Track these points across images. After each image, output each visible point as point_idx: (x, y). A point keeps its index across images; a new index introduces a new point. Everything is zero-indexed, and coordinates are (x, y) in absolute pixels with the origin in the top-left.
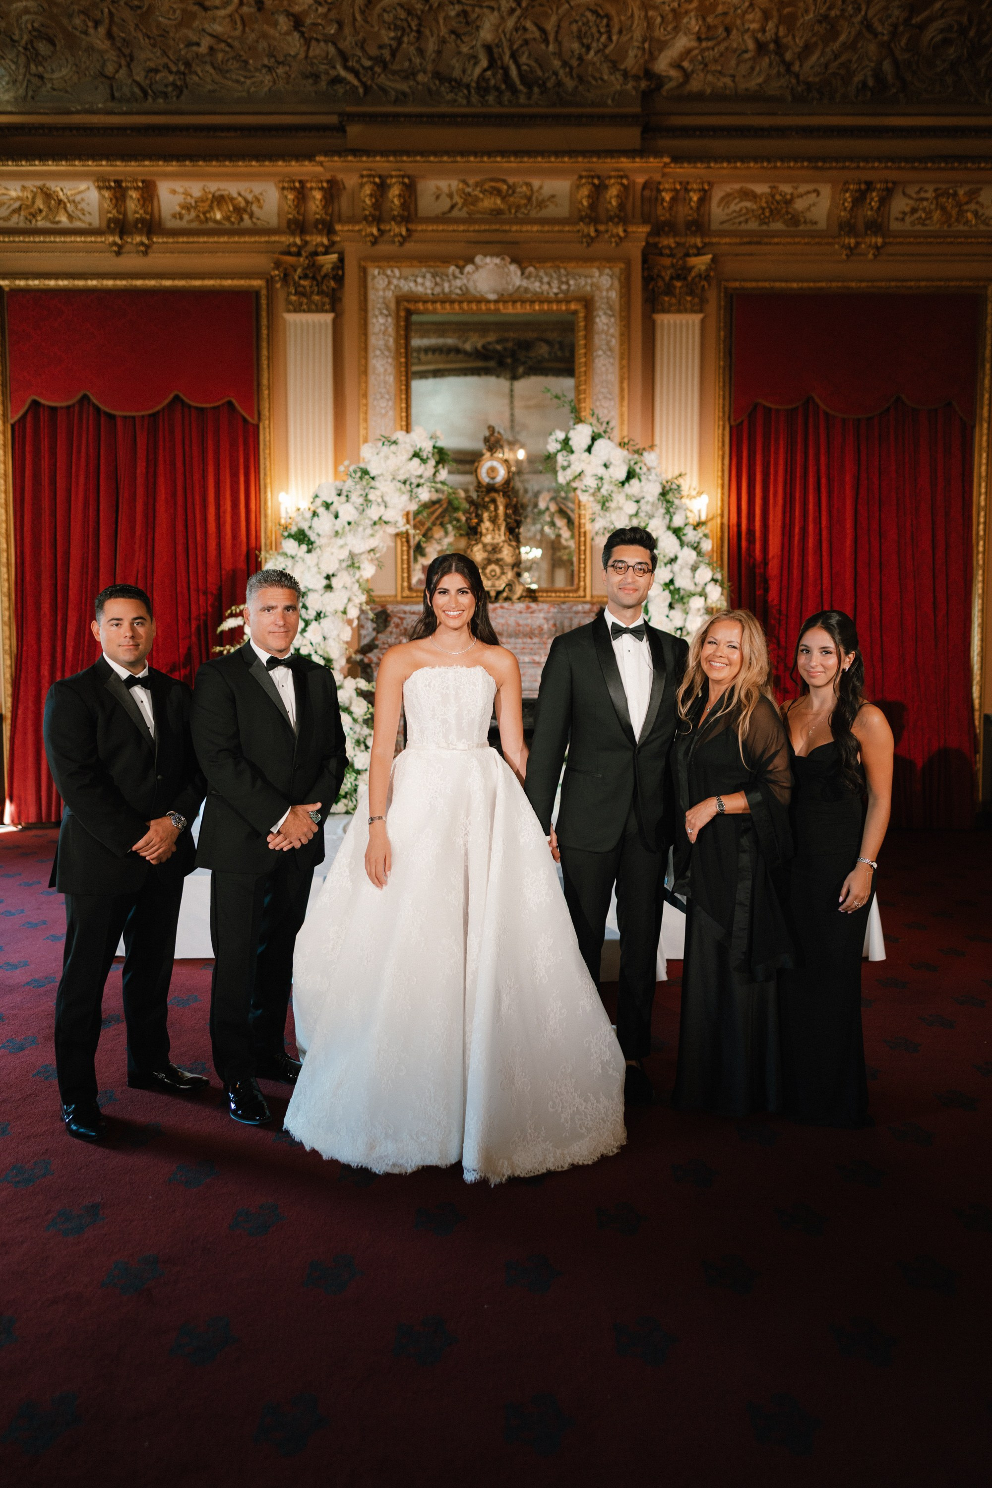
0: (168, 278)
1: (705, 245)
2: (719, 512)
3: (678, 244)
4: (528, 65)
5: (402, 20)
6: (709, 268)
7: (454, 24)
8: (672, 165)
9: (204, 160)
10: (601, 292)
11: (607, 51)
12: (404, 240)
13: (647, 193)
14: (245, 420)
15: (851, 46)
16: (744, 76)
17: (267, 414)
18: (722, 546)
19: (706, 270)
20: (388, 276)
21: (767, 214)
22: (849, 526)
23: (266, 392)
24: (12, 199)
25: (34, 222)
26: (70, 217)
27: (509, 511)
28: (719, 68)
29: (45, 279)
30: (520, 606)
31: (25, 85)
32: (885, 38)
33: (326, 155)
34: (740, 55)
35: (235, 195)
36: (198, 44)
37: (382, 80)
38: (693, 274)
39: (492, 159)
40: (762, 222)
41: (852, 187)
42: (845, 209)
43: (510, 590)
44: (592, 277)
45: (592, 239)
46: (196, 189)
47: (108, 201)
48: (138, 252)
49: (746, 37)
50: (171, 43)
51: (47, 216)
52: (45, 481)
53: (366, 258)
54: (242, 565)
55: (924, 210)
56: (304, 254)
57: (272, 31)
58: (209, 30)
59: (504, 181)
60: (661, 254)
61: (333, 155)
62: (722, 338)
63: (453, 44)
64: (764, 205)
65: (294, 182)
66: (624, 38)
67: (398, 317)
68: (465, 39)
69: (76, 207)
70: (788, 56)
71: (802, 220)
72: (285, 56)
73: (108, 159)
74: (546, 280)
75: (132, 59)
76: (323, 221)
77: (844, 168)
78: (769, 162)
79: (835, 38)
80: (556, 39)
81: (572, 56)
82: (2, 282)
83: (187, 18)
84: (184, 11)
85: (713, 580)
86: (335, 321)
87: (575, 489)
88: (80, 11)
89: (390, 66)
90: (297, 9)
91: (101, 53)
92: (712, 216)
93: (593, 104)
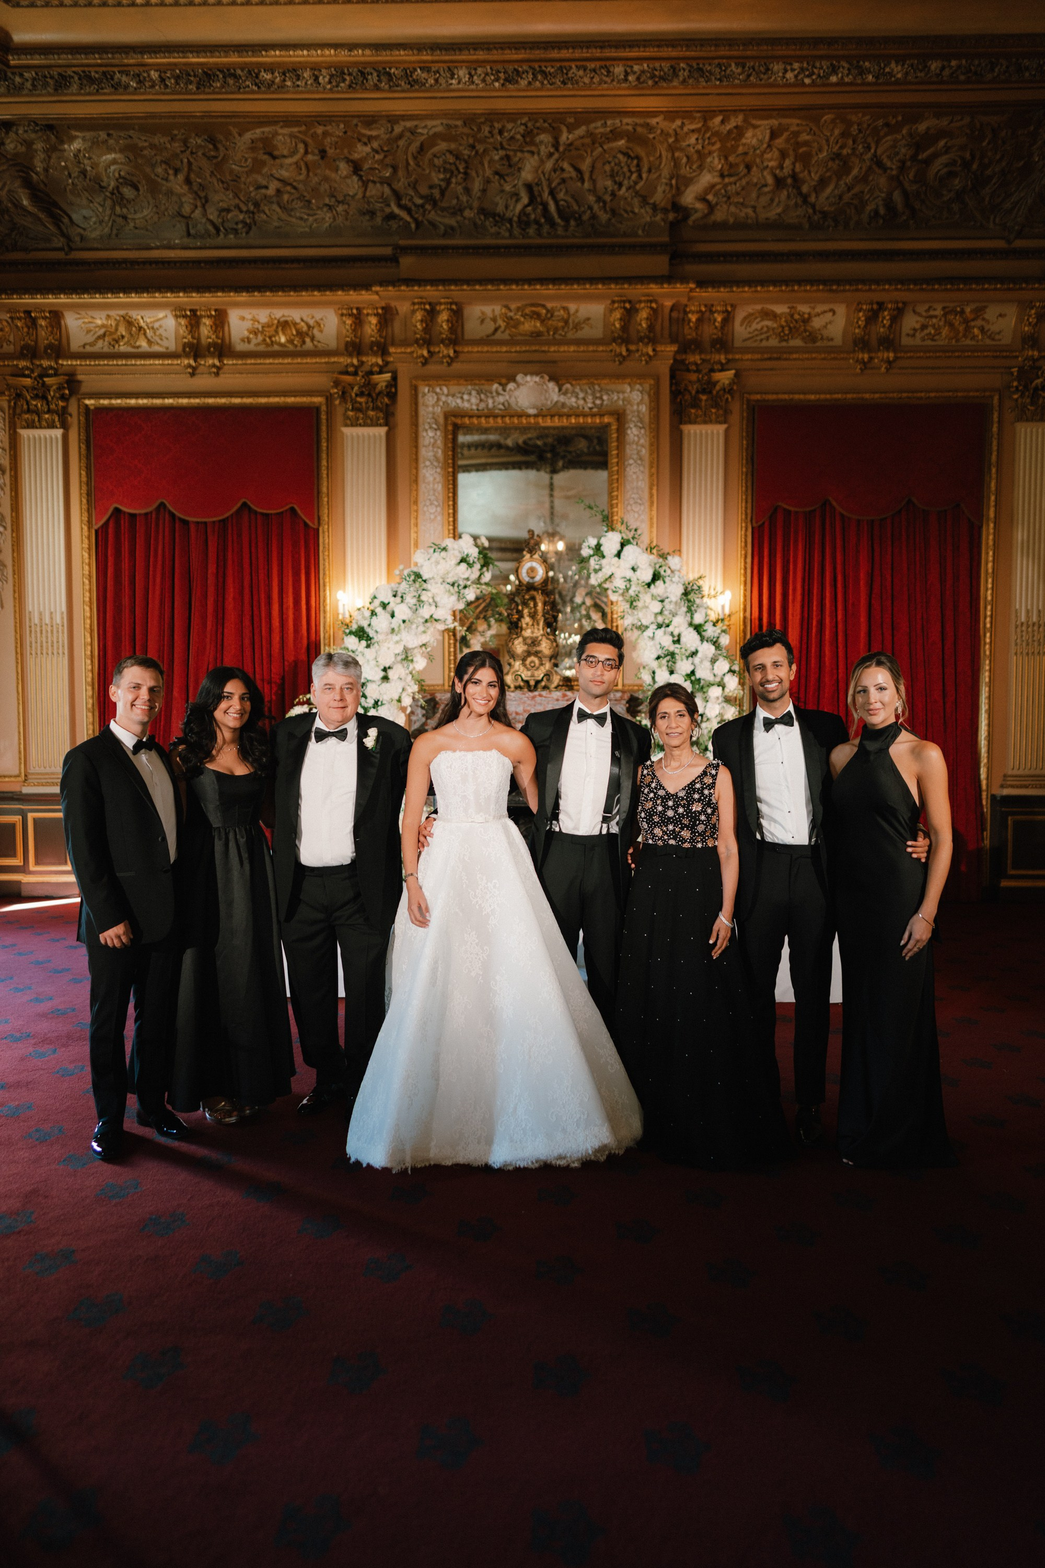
0: (237, 397)
1: (729, 361)
2: (742, 606)
3: (703, 361)
4: (565, 201)
5: (450, 164)
6: (733, 383)
7: (498, 166)
8: (698, 290)
9: (271, 291)
10: (632, 406)
11: (638, 187)
12: (452, 360)
13: (675, 315)
14: (306, 525)
15: (864, 179)
16: (764, 207)
17: (326, 519)
19: (730, 384)
20: (437, 394)
21: (787, 332)
22: (863, 619)
23: (326, 499)
24: (97, 326)
25: (117, 346)
26: (150, 342)
27: (548, 608)
28: (741, 200)
29: (126, 398)
30: (557, 695)
31: (110, 224)
32: (894, 173)
33: (381, 285)
34: (760, 189)
35: (298, 320)
36: (266, 187)
37: (432, 216)
38: (718, 388)
39: (532, 287)
40: (782, 340)
41: (864, 307)
42: (859, 327)
43: (548, 680)
44: (623, 392)
45: (624, 357)
46: (263, 315)
47: (184, 328)
48: (210, 373)
49: (765, 173)
50: (243, 186)
51: (128, 341)
52: (126, 581)
53: (417, 378)
54: (303, 657)
55: (933, 326)
56: (360, 374)
57: (333, 175)
58: (277, 175)
60: (688, 370)
61: (387, 286)
62: (745, 447)
63: (497, 184)
64: (784, 324)
65: (352, 309)
66: (654, 176)
67: (446, 431)
68: (508, 179)
69: (155, 333)
70: (805, 189)
71: (820, 337)
72: (345, 196)
73: (185, 292)
74: (581, 395)
75: (207, 201)
76: (377, 344)
77: (857, 290)
78: (787, 285)
79: (848, 173)
80: (591, 177)
81: (606, 192)
82: (87, 402)
83: (257, 166)
84: (255, 160)
85: (731, 671)
86: (388, 434)
87: (606, 589)
88: (162, 161)
89: (439, 203)
90: (356, 156)
91: (180, 196)
92: (736, 334)
93: (625, 235)
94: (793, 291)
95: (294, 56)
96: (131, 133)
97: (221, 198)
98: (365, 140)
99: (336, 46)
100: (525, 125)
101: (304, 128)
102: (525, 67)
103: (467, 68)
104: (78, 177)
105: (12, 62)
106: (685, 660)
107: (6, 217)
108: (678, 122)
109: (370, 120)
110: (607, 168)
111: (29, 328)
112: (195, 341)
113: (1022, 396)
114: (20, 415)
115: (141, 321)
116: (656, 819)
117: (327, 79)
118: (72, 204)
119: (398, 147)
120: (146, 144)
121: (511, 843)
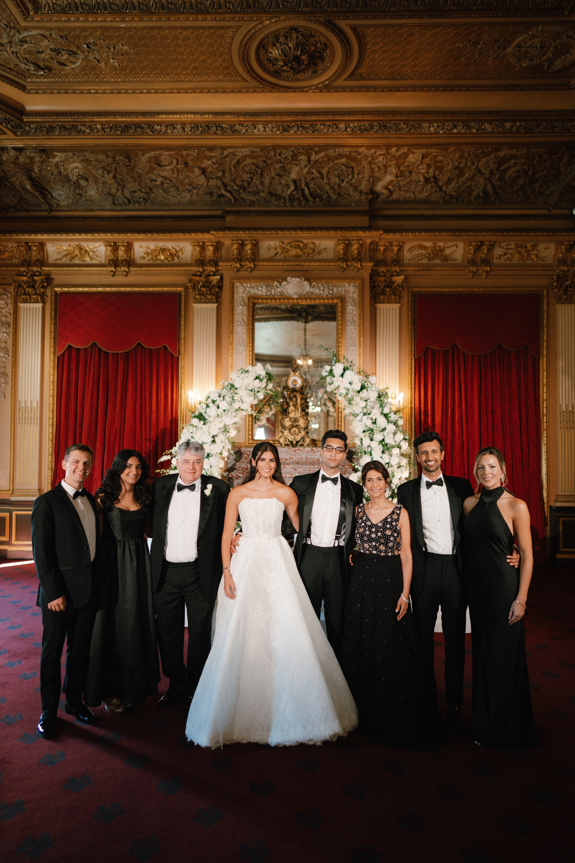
0: (137, 287)
1: (401, 271)
2: (410, 401)
3: (387, 270)
4: (313, 188)
5: (253, 170)
6: (403, 282)
7: (278, 171)
8: (384, 234)
9: (157, 233)
10: (349, 294)
11: (352, 182)
12: (252, 270)
13: (372, 247)
14: (172, 355)
15: (472, 179)
16: (419, 192)
17: (183, 352)
18: (411, 418)
19: (402, 283)
20: (244, 287)
21: (432, 256)
22: (476, 408)
23: (183, 341)
24: (64, 250)
25: (73, 261)
26: (91, 259)
27: (303, 401)
28: (407, 189)
29: (77, 287)
30: (308, 449)
31: (72, 198)
32: (487, 176)
33: (215, 231)
34: (416, 183)
35: (171, 248)
36: (156, 181)
37: (243, 195)
38: (395, 285)
39: (296, 232)
40: (429, 260)
41: (473, 244)
42: (471, 254)
43: (303, 441)
44: (345, 287)
45: (345, 269)
46: (152, 245)
47: (110, 251)
48: (123, 275)
49: (420, 176)
50: (143, 180)
51: (80, 258)
52: (73, 384)
53: (234, 278)
54: (168, 426)
55: (510, 253)
56: (203, 276)
57: (191, 175)
58: (162, 175)
59: (302, 242)
60: (379, 275)
61: (219, 231)
62: (410, 315)
63: (278, 180)
64: (430, 252)
65: (199, 243)
66: (360, 176)
67: (249, 306)
68: (283, 177)
69: (94, 254)
70: (440, 183)
71: (450, 259)
72: (197, 185)
73: (111, 233)
74: (322, 288)
75: (124, 187)
76: (213, 260)
77: (469, 235)
78: (432, 232)
79: (463, 175)
80: (327, 177)
81: (335, 184)
82: (56, 289)
83: (151, 170)
84: (150, 167)
85: (404, 439)
86: (217, 307)
87: (335, 394)
88: (101, 168)
89: (247, 189)
90: (203, 166)
91: (110, 184)
92: (404, 257)
93: (345, 206)
94: (435, 235)
95: (172, 118)
96: (86, 154)
97: (132, 185)
98: (209, 158)
99: (194, 113)
100: (293, 151)
101: (176, 152)
102: (293, 124)
103: (263, 124)
104: (57, 175)
105: (25, 120)
106: (379, 433)
107: (18, 194)
108: (374, 150)
109: (211, 148)
110: (336, 172)
111: (27, 251)
112: (115, 258)
113: (559, 290)
114: (20, 296)
115: (87, 248)
116: (365, 538)
117: (189, 129)
118: (53, 188)
119: (226, 161)
120: (93, 159)
121: (283, 551)
